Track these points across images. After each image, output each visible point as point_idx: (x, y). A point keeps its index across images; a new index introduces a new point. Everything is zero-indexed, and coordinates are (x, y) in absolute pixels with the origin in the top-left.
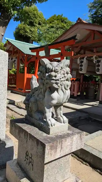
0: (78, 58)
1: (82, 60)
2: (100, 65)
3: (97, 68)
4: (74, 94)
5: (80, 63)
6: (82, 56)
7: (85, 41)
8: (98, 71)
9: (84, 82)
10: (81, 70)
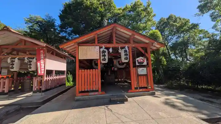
0: (8, 58)
1: (13, 60)
2: (31, 64)
3: (29, 66)
4: (4, 91)
5: (11, 62)
6: (14, 56)
7: (16, 45)
8: (30, 69)
9: (19, 78)
10: (12, 68)
